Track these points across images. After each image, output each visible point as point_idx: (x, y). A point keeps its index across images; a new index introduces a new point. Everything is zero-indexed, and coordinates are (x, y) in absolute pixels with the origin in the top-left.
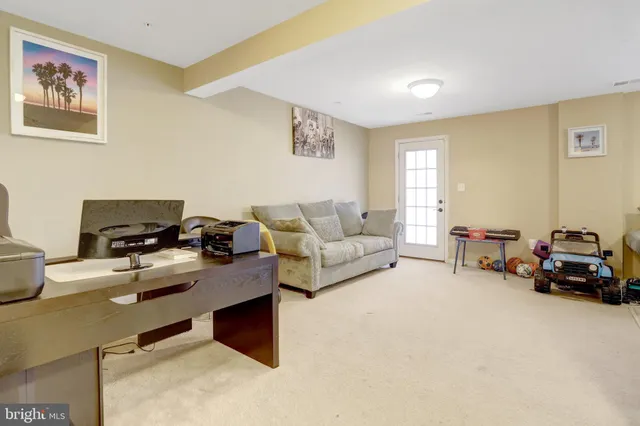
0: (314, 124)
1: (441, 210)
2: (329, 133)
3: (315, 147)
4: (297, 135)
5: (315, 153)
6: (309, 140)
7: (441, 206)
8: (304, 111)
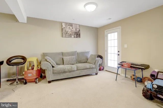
0: (71, 28)
1: (119, 55)
2: (78, 30)
3: (71, 35)
4: (64, 31)
5: (71, 36)
6: (68, 33)
7: (119, 53)
8: (66, 24)
